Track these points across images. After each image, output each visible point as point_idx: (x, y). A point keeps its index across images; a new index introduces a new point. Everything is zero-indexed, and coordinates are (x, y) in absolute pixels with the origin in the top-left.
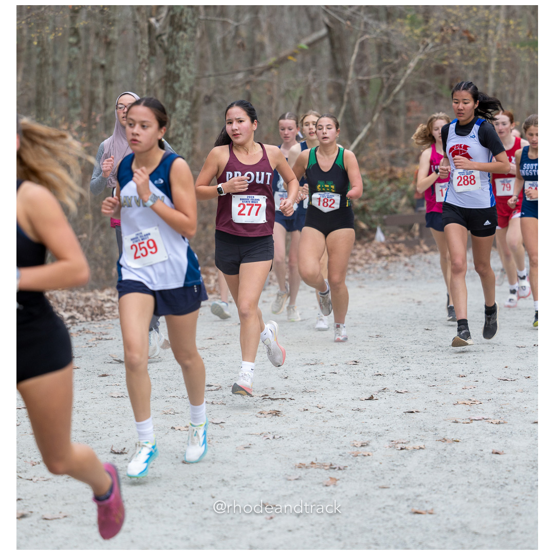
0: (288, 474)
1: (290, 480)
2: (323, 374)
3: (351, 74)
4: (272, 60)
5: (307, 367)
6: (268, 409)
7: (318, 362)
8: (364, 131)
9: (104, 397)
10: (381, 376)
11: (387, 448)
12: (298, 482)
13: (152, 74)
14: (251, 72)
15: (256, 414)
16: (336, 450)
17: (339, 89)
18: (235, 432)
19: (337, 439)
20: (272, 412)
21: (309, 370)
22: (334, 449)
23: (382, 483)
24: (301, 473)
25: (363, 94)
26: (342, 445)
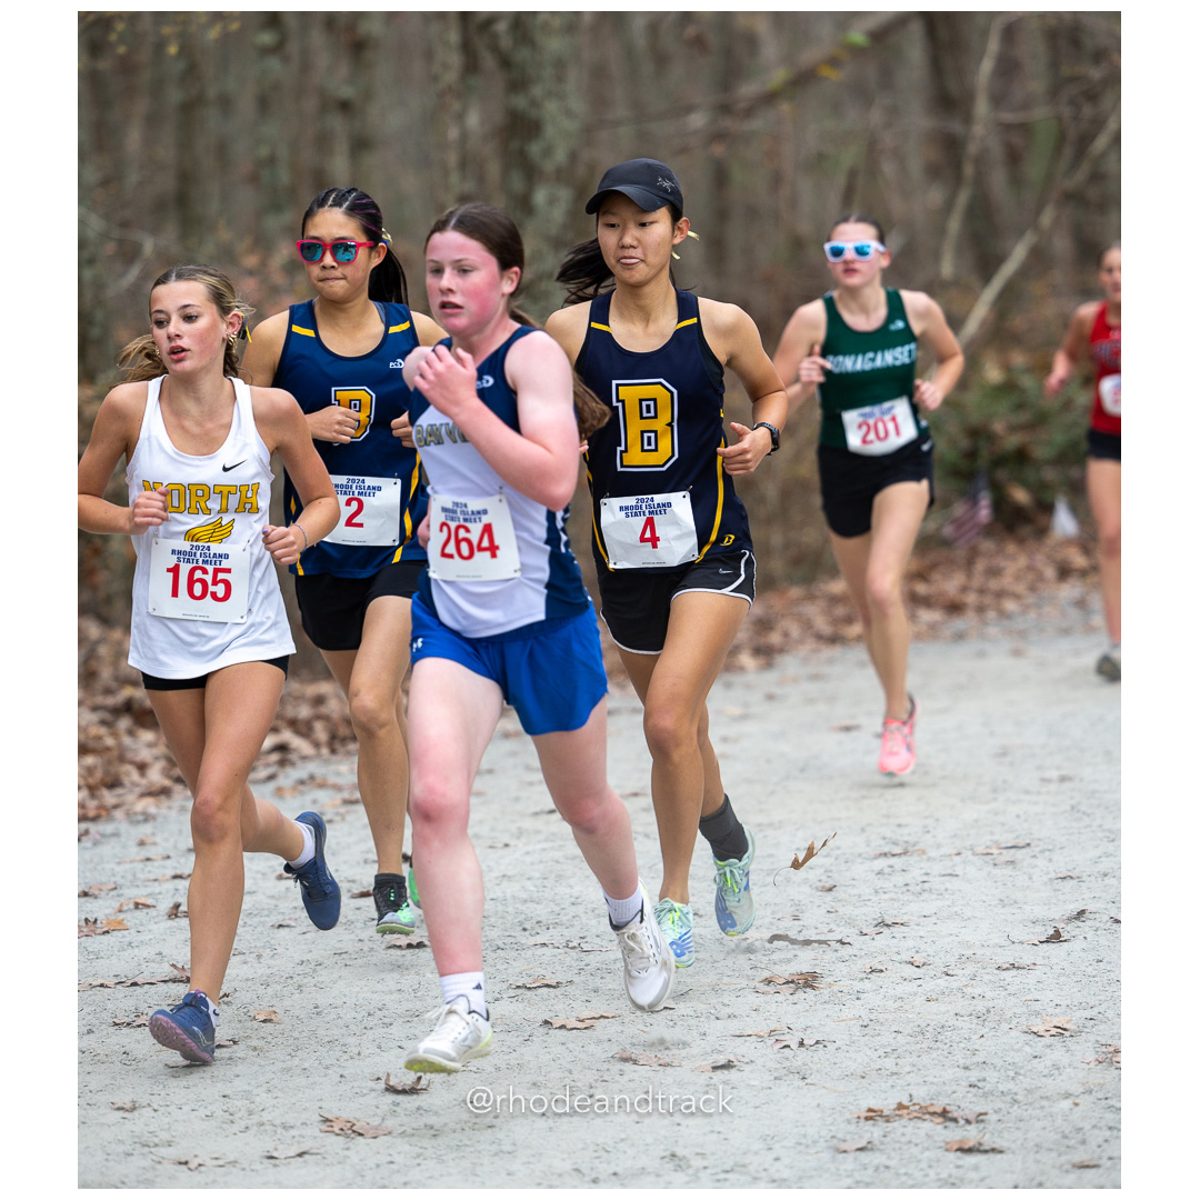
0: (840, 1135)
1: (845, 1152)
2: (925, 878)
3: (982, 107)
4: (778, 76)
5: (882, 863)
6: (786, 971)
7: (911, 849)
8: (1018, 254)
9: (366, 949)
10: (1072, 882)
11: (1092, 1065)
12: (865, 1157)
13: (473, 119)
14: (725, 109)
15: (752, 984)
16: (961, 1073)
17: (951, 148)
18: (702, 1031)
19: (962, 1045)
20: (795, 978)
21: (887, 870)
22: (957, 1069)
23: (1081, 1156)
24: (874, 1131)
25: (1014, 158)
26: (975, 1059)
